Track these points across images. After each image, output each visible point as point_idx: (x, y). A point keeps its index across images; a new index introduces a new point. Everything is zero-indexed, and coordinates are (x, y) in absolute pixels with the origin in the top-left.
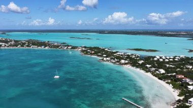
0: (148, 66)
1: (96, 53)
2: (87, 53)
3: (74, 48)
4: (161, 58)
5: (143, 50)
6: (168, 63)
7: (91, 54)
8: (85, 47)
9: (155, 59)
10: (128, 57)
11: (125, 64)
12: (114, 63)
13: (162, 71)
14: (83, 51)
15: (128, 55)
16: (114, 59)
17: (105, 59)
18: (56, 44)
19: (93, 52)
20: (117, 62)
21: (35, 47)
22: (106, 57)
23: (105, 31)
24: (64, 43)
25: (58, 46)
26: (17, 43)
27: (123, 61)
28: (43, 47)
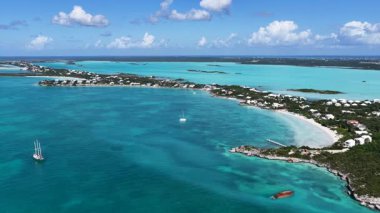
0: (312, 110)
1: (235, 94)
2: (221, 93)
3: (198, 86)
4: (339, 102)
5: (315, 91)
6: (347, 108)
7: (228, 95)
8: (217, 86)
9: (329, 103)
10: (286, 100)
11: (280, 108)
12: (263, 107)
13: (331, 116)
14: (214, 91)
15: (287, 98)
16: (263, 102)
17: (249, 102)
18: (168, 80)
19: (230, 93)
20: (268, 105)
21: (137, 85)
22: (251, 99)
23: (252, 59)
24: (180, 80)
25: (173, 84)
26: (105, 79)
27: (276, 105)
28: (149, 85)
